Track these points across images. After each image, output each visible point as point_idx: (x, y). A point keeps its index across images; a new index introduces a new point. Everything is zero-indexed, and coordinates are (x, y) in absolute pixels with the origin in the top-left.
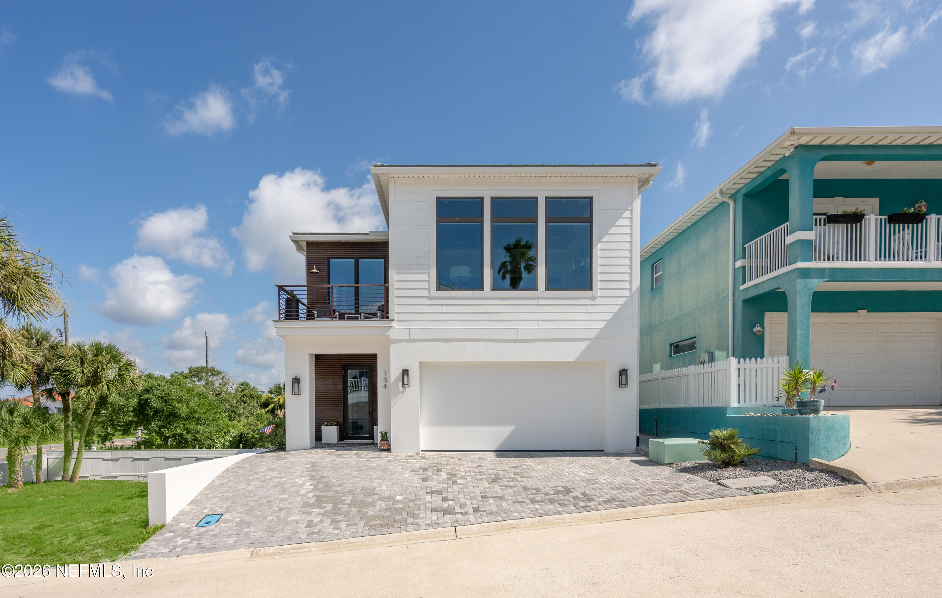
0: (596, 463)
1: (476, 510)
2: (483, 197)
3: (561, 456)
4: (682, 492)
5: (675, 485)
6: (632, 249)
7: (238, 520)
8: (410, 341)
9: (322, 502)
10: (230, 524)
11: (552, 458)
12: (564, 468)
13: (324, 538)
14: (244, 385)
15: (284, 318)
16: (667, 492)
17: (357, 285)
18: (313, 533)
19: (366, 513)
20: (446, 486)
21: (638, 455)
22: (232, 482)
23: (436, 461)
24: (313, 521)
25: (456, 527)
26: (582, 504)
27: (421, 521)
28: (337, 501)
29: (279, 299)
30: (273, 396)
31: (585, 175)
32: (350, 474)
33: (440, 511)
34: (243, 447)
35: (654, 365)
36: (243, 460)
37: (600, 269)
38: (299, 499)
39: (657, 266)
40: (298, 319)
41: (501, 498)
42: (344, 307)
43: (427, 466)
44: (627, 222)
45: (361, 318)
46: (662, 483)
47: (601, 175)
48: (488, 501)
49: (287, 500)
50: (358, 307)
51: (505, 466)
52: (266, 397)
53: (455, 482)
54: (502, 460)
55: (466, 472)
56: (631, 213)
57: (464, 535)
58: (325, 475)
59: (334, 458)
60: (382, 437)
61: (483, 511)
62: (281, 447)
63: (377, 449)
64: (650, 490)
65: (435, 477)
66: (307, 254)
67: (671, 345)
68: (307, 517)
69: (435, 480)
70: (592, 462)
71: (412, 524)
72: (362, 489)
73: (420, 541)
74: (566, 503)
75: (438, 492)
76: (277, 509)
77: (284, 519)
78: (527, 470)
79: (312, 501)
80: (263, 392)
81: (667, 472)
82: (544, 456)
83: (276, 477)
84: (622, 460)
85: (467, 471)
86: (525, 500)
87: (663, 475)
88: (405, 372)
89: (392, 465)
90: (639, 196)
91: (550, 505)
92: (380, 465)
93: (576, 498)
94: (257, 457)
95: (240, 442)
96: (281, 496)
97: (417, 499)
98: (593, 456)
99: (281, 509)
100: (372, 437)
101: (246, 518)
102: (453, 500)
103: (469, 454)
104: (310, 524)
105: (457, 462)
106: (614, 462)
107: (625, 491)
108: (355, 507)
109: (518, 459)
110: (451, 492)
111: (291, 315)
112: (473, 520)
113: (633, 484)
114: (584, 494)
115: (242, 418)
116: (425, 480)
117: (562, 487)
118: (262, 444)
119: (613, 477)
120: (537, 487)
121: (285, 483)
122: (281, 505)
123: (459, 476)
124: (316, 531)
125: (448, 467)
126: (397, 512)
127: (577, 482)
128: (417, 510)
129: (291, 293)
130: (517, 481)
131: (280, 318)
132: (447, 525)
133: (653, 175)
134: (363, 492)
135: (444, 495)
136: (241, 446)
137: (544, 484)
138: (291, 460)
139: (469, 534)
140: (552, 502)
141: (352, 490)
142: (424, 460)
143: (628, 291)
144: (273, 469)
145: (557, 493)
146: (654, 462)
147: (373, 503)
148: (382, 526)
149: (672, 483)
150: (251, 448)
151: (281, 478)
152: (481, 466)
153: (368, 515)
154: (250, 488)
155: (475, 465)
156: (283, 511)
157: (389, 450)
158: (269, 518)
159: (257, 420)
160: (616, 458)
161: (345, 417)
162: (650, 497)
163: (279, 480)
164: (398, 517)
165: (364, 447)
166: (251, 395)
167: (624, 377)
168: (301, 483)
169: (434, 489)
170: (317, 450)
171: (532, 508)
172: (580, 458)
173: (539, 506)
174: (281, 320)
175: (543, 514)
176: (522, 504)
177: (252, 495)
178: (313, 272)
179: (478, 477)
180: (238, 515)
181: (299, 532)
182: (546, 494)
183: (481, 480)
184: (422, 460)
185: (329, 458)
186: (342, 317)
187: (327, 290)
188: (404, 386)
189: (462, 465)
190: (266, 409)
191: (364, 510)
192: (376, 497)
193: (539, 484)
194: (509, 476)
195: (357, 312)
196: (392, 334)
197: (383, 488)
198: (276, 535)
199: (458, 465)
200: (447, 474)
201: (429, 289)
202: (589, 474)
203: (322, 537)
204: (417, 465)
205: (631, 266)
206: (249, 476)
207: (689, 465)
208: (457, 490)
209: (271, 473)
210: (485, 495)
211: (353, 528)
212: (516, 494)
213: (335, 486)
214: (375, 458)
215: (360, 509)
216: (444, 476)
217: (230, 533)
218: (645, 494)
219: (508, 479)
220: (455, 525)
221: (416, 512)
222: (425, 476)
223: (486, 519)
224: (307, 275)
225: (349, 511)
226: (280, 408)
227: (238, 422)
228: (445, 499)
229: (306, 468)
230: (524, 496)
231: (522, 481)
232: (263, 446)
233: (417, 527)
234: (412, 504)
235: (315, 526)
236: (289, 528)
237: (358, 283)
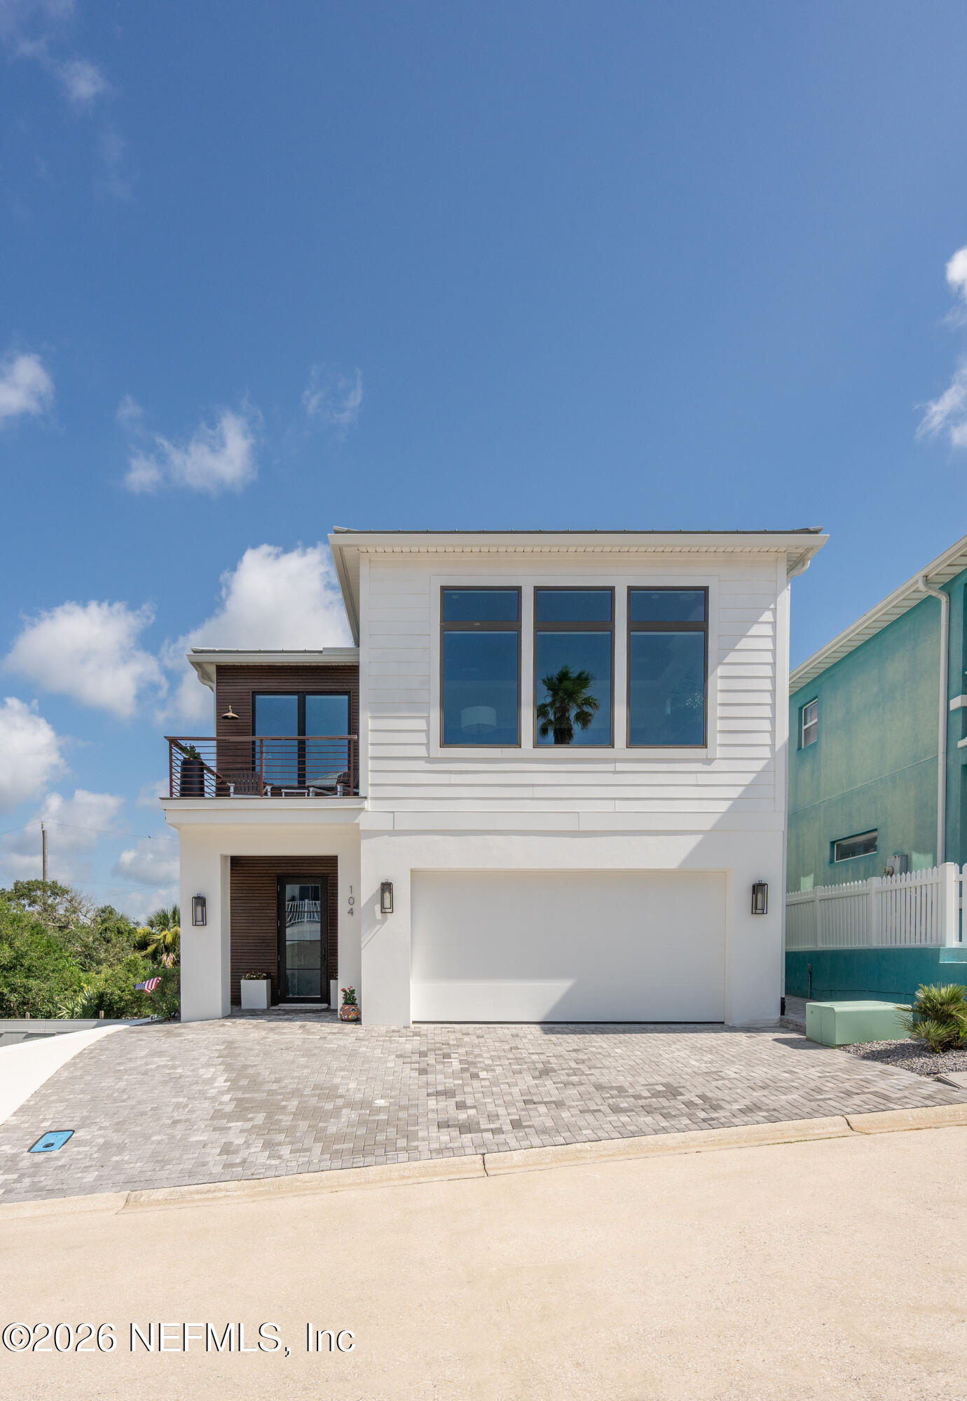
0: (714, 1043)
1: (517, 1124)
2: (521, 587)
3: (652, 1031)
4: (875, 1093)
5: (861, 1083)
6: (775, 677)
7: (101, 1141)
8: (394, 833)
9: (246, 1109)
10: (87, 1148)
11: (638, 1036)
12: (661, 1052)
13: (253, 1174)
14: (106, 914)
15: (178, 794)
16: (849, 1094)
17: (302, 737)
18: (232, 1165)
19: (325, 1129)
20: (460, 1082)
21: (782, 1029)
22: (91, 1075)
23: (438, 1039)
24: (232, 1142)
25: (483, 1154)
26: (703, 1115)
27: (422, 1143)
28: (272, 1108)
29: (171, 761)
30: (154, 931)
31: (696, 549)
32: (293, 1062)
33: (454, 1126)
34: (105, 1015)
35: (802, 878)
36: (109, 1038)
37: (720, 712)
38: (206, 1104)
39: (809, 710)
40: (203, 795)
41: (559, 1104)
42: (278, 776)
43: (424, 1049)
44: (768, 630)
45: (308, 795)
46: (838, 1078)
47: (723, 549)
48: (536, 1109)
49: (186, 1106)
50: (304, 776)
51: (559, 1048)
52: (142, 932)
53: (475, 1076)
54: (553, 1037)
55: (492, 1058)
56: (775, 616)
57: (500, 1169)
58: (250, 1063)
59: (263, 1033)
60: (345, 998)
61: (529, 1127)
62: (173, 1015)
63: (337, 1019)
64: (819, 1090)
65: (439, 1067)
66: (217, 686)
67: (833, 843)
68: (220, 1136)
69: (442, 1072)
70: (707, 1041)
71: (406, 1149)
72: (316, 1087)
73: (422, 1180)
74: (673, 1113)
75: (448, 1093)
76: (169, 1122)
77: (180, 1140)
78: (598, 1056)
79: (229, 1108)
80: (138, 924)
81: (842, 1060)
82: (624, 1032)
83: (165, 1066)
84: (759, 1038)
85: (495, 1056)
86: (601, 1108)
87: (835, 1064)
88: (386, 887)
89: (364, 1046)
90: (787, 585)
91: (645, 1116)
92: (345, 1047)
93: (689, 1104)
94: (132, 1032)
95: (99, 1007)
96: (174, 1100)
97: (412, 1106)
98: (708, 1031)
99: (175, 1122)
100: (326, 997)
101: (116, 1138)
102: (474, 1107)
103: (495, 1028)
104: (227, 1149)
105: (476, 1041)
106: (745, 1041)
107: (776, 1093)
108: (305, 1118)
109: (580, 1036)
110: (470, 1093)
111: (191, 789)
112: (513, 1143)
113: (786, 1080)
114: (702, 1097)
115: (104, 968)
116: (423, 1072)
117: (663, 1085)
118: (136, 1010)
119: (750, 1068)
120: (618, 1085)
121: (181, 1077)
122: (176, 1116)
123: (481, 1065)
124: (238, 1161)
125: (461, 1051)
126: (379, 1128)
127: (688, 1077)
128: (414, 1125)
129: (191, 752)
130: (583, 1074)
131: (171, 793)
132: (469, 1151)
133: (812, 548)
134: (318, 1092)
135: (458, 1099)
136: (102, 1013)
137: (630, 1079)
138: (190, 1037)
139: (508, 1168)
140: (649, 1110)
141: (298, 1090)
142: (419, 1038)
143: (768, 748)
144: (160, 1052)
145: (657, 1094)
146: (815, 1042)
147: (336, 1112)
148: (353, 1152)
149: (854, 1079)
150: (118, 1017)
151: (174, 1067)
152: (517, 1048)
153: (328, 1133)
154: (122, 1085)
155: (507, 1047)
156: (179, 1126)
157: (357, 1020)
158: (155, 1138)
159: (128, 971)
160: (748, 1034)
161: (281, 964)
162: (821, 1103)
163: (172, 1071)
164: (381, 1137)
165: (314, 1015)
166: (118, 929)
167: (759, 896)
168: (210, 1076)
169: (440, 1088)
170: (234, 1020)
171: (615, 1121)
172: (685, 1034)
173: (627, 1119)
174: (174, 796)
175: (636, 1132)
176: (596, 1114)
177: (125, 1097)
178: (226, 718)
179: (514, 1067)
180: (102, 1132)
181: (208, 1162)
182: (637, 1097)
183: (521, 1073)
184: (415, 1038)
185: (256, 1035)
186: (276, 792)
187: (251, 747)
188: (384, 910)
189: (484, 1046)
190: (143, 953)
191: (321, 1125)
192: (340, 1102)
193: (621, 1080)
194: (566, 1066)
195: (302, 783)
196: (364, 822)
197: (351, 1086)
198: (168, 1167)
199: (478, 1046)
200: (461, 1062)
201: (427, 745)
202: (706, 1062)
203: (249, 1172)
204: (407, 1046)
205: (773, 706)
206: (119, 1064)
207: (877, 1046)
208: (481, 1089)
209: (156, 1059)
210: (530, 1098)
211: (304, 1156)
212: (585, 1097)
213: (269, 1082)
214: (334, 1033)
215: (313, 1123)
216: (456, 1065)
217: (88, 1164)
218: (812, 1098)
219: (566, 1071)
220: (483, 1151)
221: (412, 1128)
222: (423, 1065)
223: (536, 1141)
224: (218, 722)
225: (295, 1127)
226: (166, 951)
227: (96, 974)
228: (461, 1106)
229: (216, 1050)
230: (599, 1101)
231: (592, 1074)
232: (138, 1015)
233: (415, 1154)
234: (403, 1115)
235: (236, 1152)
236: (190, 1156)
237: (304, 735)
